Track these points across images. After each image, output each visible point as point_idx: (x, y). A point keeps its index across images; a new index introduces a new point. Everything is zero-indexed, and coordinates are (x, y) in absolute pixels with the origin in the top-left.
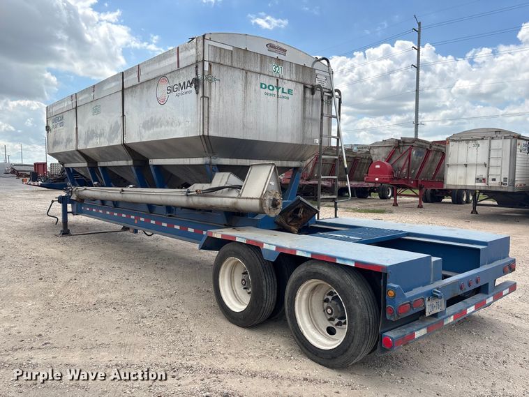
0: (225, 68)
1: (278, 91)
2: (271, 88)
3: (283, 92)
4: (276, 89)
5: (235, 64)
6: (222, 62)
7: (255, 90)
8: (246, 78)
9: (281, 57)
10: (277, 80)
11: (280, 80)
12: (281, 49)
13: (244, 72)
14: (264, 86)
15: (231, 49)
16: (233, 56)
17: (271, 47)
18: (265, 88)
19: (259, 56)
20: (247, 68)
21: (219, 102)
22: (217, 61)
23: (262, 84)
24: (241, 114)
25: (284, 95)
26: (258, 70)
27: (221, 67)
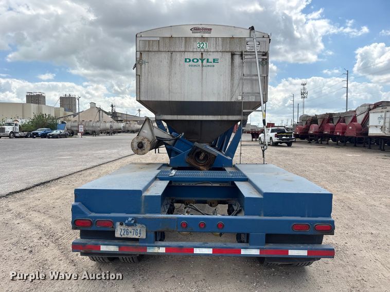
0: (153, 53)
1: (202, 62)
2: (195, 60)
3: (208, 61)
4: (200, 61)
5: (161, 49)
6: (151, 50)
7: (180, 64)
8: (171, 57)
9: (206, 35)
10: (202, 54)
11: (204, 53)
12: (206, 29)
13: (170, 53)
14: (188, 60)
15: (158, 39)
16: (160, 43)
17: (195, 30)
18: (190, 61)
19: (183, 39)
20: (172, 50)
21: (148, 78)
22: (147, 49)
23: (186, 59)
24: (167, 84)
25: (208, 64)
26: (183, 49)
27: (150, 53)
